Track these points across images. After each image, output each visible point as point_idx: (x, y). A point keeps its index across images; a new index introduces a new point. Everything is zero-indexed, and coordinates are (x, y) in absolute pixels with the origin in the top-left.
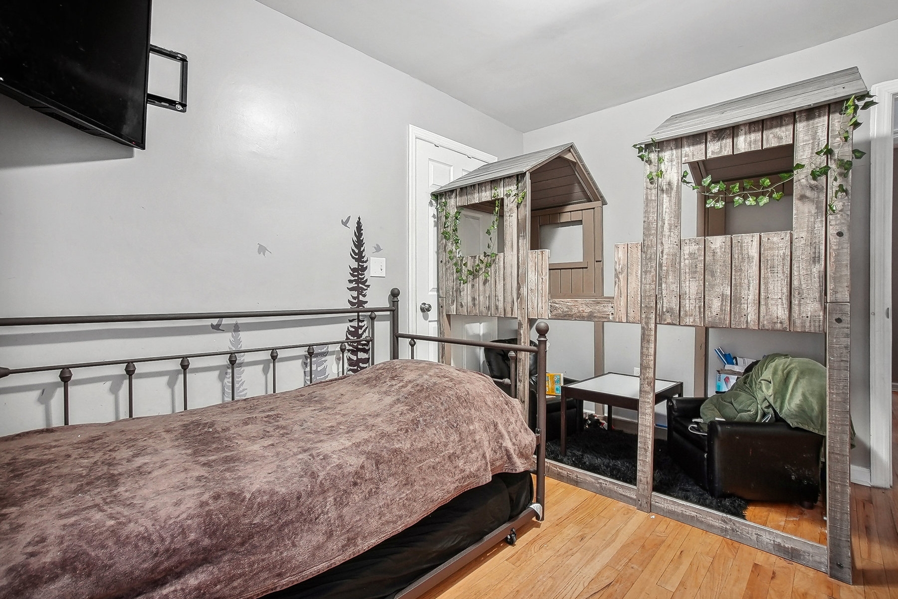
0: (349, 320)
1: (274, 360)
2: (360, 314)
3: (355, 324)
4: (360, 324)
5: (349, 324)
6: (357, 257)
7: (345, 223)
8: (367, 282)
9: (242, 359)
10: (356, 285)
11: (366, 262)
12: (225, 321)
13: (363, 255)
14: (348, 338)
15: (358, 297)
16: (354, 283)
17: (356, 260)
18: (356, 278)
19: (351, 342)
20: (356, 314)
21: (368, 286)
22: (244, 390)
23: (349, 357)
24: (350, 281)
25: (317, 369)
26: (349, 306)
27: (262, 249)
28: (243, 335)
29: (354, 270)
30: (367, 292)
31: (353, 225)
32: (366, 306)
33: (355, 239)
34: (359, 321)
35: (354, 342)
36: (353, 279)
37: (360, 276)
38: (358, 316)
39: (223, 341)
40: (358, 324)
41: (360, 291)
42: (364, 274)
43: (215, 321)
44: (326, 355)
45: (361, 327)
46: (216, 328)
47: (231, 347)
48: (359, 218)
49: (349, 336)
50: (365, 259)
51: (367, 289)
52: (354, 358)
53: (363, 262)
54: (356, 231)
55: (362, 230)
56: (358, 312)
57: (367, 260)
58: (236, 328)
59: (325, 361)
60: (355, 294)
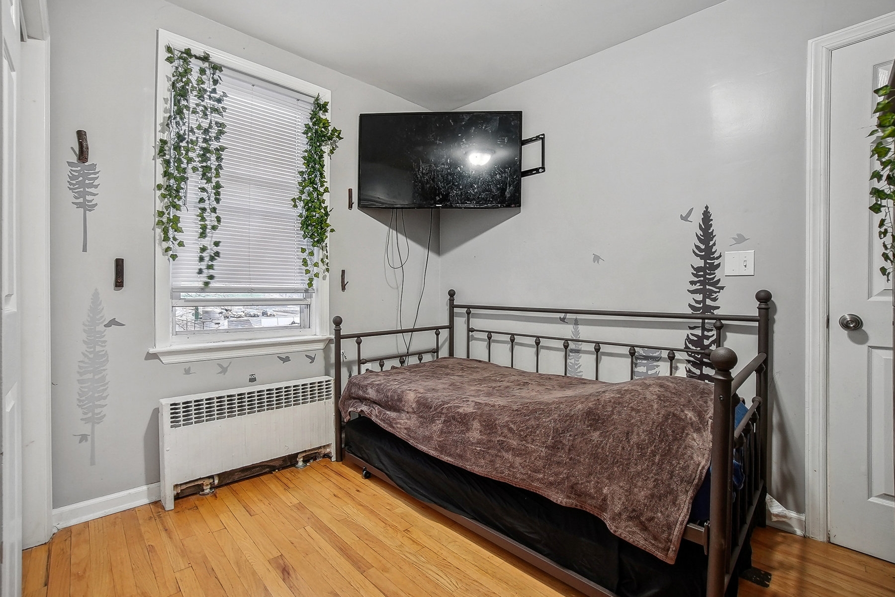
0: (689, 327)
1: (597, 352)
2: (706, 321)
3: (698, 332)
4: (706, 333)
5: (689, 332)
6: (703, 253)
7: (685, 218)
8: (719, 283)
9: (580, 347)
10: (702, 287)
11: (718, 258)
12: (569, 316)
13: (713, 251)
14: (687, 347)
15: (704, 301)
16: (698, 284)
17: (701, 257)
18: (702, 279)
19: (692, 352)
20: (701, 321)
21: (722, 288)
22: (581, 372)
23: (689, 369)
24: (692, 283)
25: (647, 372)
26: (689, 311)
27: (597, 258)
28: (581, 328)
29: (698, 269)
30: (721, 295)
31: (697, 218)
32: (716, 312)
33: (700, 233)
34: (704, 329)
35: (698, 353)
36: (696, 279)
37: (707, 276)
38: (703, 323)
39: (566, 331)
40: (703, 333)
41: (708, 294)
42: (715, 273)
43: (562, 315)
44: (658, 361)
45: (708, 338)
46: (563, 320)
47: (573, 336)
48: (707, 207)
49: (690, 346)
50: (716, 255)
51: (719, 292)
52: (698, 372)
53: (714, 259)
54: (702, 224)
55: (712, 220)
56: (703, 319)
57: (720, 256)
58: (576, 322)
59: (658, 366)
60: (699, 297)
